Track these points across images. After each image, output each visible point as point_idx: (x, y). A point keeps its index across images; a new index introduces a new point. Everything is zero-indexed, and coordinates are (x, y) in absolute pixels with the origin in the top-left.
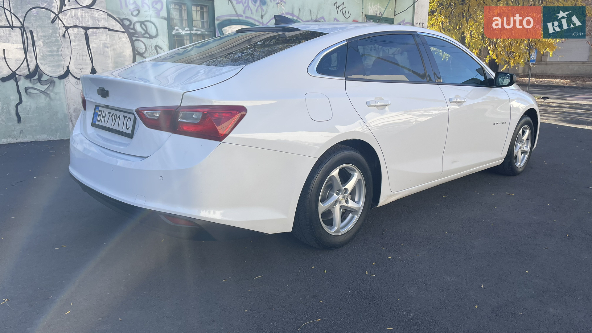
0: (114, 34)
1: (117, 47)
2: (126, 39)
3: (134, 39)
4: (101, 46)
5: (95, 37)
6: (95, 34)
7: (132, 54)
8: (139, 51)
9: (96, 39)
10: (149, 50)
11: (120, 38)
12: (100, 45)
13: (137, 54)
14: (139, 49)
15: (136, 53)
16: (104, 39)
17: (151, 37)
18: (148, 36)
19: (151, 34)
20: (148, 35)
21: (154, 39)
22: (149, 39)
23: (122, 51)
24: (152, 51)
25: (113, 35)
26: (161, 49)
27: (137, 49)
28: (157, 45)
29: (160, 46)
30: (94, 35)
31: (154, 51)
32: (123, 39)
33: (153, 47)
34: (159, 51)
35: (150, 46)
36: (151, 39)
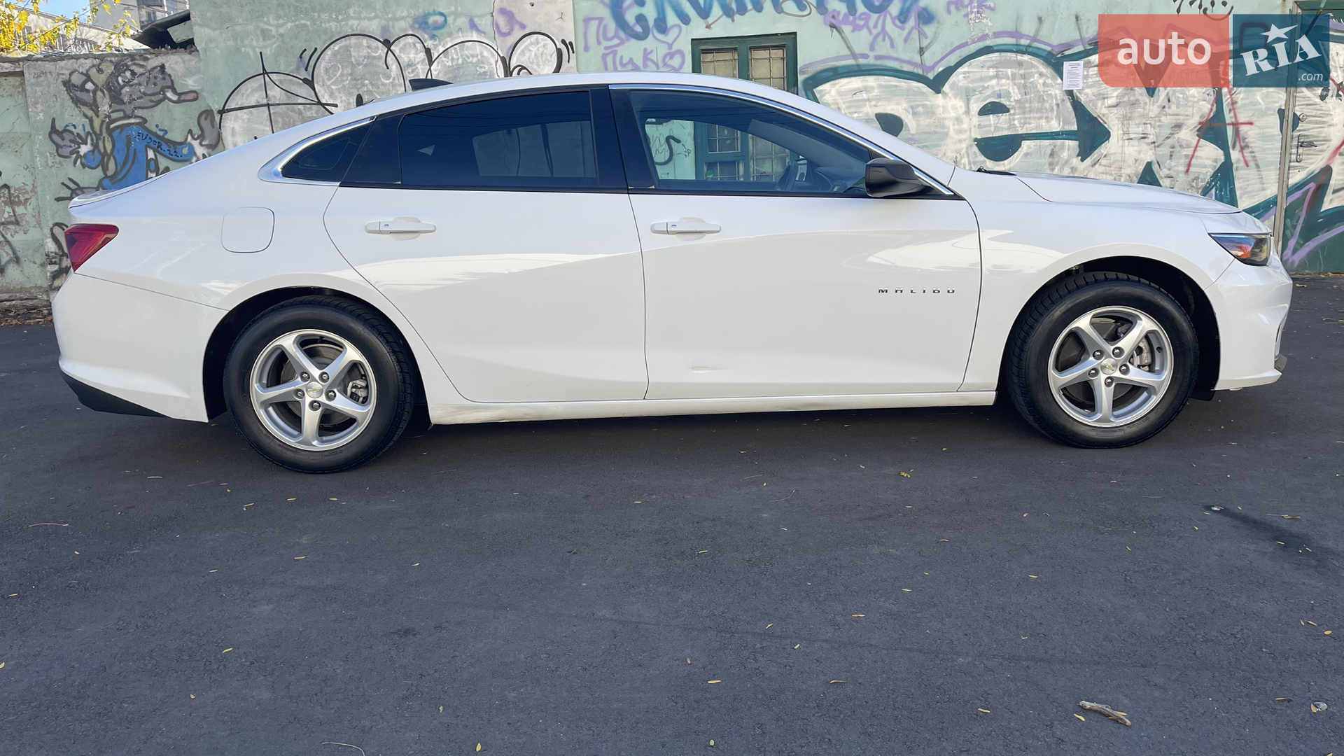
10: (655, 145)
18: (654, 120)
21: (665, 124)
22: (654, 125)
24: (661, 146)
26: (678, 141)
28: (671, 134)
29: (675, 137)
31: (664, 147)
33: (663, 141)
34: (673, 147)
35: (658, 139)
36: (658, 126)
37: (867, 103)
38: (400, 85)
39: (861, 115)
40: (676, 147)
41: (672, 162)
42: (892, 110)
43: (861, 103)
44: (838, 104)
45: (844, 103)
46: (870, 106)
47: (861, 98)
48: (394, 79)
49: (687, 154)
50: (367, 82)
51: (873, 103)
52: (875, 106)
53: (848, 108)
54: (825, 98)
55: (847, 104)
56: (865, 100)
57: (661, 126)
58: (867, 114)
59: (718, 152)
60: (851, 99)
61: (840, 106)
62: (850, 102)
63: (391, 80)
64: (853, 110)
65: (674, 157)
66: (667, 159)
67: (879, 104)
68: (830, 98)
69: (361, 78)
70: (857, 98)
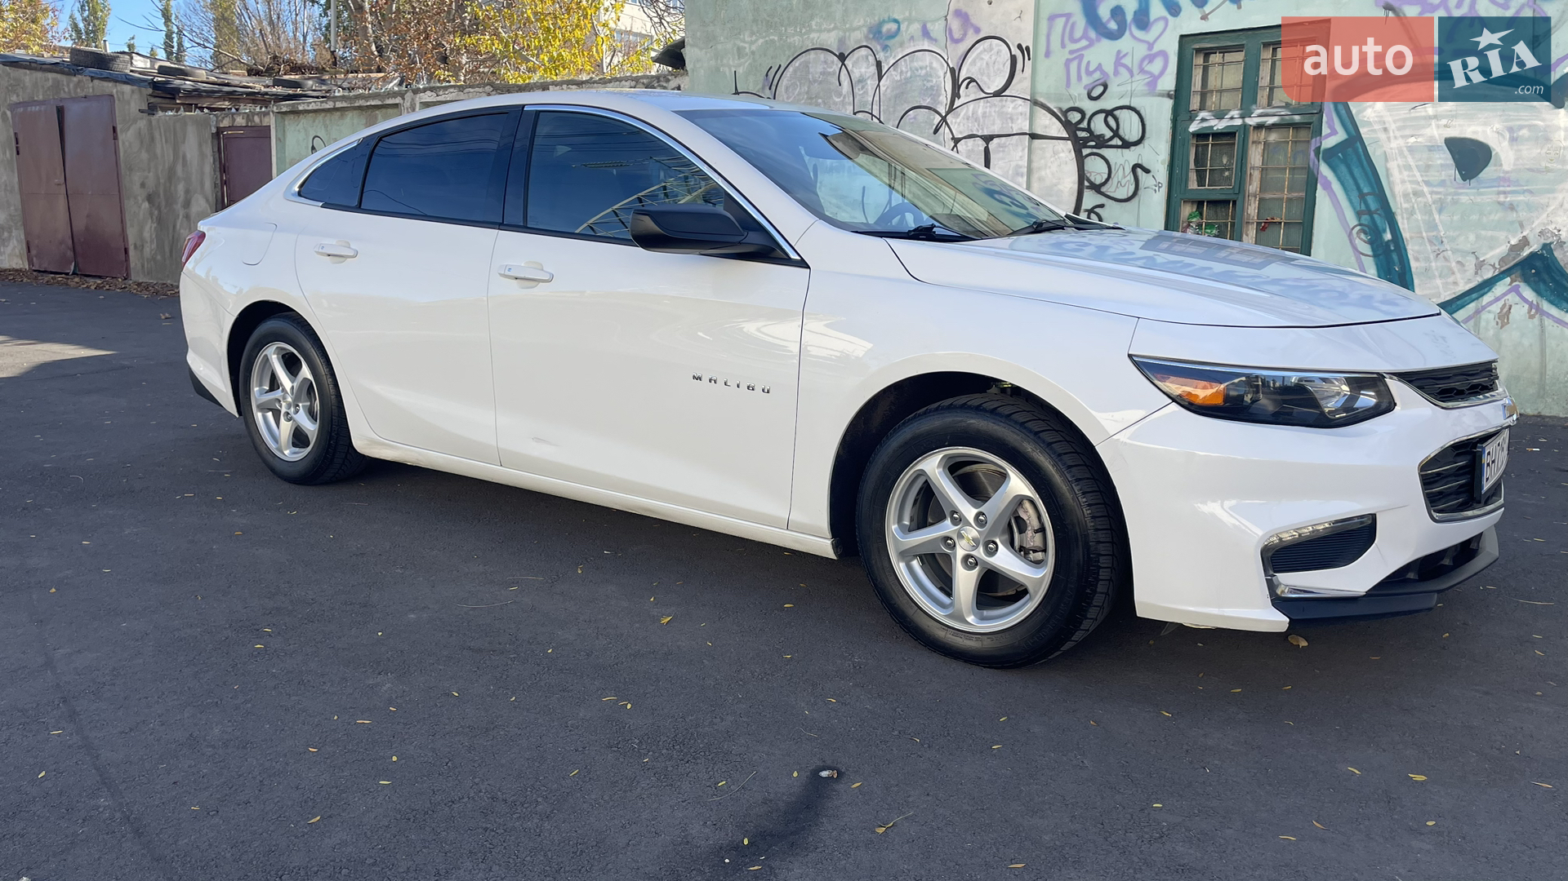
0: (1044, 146)
1: (1046, 174)
2: (1067, 154)
3: (1086, 151)
4: (1010, 172)
5: (1001, 154)
6: (1001, 149)
7: (1076, 186)
8: (1093, 180)
9: (1003, 159)
10: (1118, 176)
11: (1055, 153)
12: (1008, 172)
13: (1088, 188)
14: (1093, 174)
15: (1086, 184)
16: (1018, 158)
17: (1126, 145)
18: (1120, 143)
19: (1126, 138)
20: (1118, 140)
21: (1133, 148)
22: (1119, 150)
23: (1055, 181)
24: (1125, 177)
25: (1043, 148)
26: (1147, 171)
27: (1088, 175)
28: (1140, 162)
29: (1144, 165)
30: (1000, 151)
31: (1128, 178)
32: (1062, 155)
33: (1128, 169)
34: (1140, 178)
35: (1121, 167)
36: (1124, 150)
37: (1433, 122)
38: (849, 104)
39: (1419, 140)
40: (1144, 177)
41: (1136, 200)
42: (1474, 132)
43: (1422, 122)
44: (1384, 123)
45: (1395, 122)
46: (1438, 127)
47: (1423, 114)
48: (844, 97)
49: (1157, 188)
50: (820, 101)
51: (1444, 122)
52: (1446, 126)
53: (1399, 129)
54: (1365, 114)
55: (1399, 124)
56: (1430, 118)
57: (1128, 150)
58: (1432, 138)
59: (1207, 187)
60: (1408, 116)
61: (1387, 125)
62: (1404, 120)
63: (842, 98)
64: (1407, 132)
65: (1139, 192)
66: (1130, 194)
67: (1454, 123)
68: (1373, 115)
69: (816, 97)
70: (1418, 114)
